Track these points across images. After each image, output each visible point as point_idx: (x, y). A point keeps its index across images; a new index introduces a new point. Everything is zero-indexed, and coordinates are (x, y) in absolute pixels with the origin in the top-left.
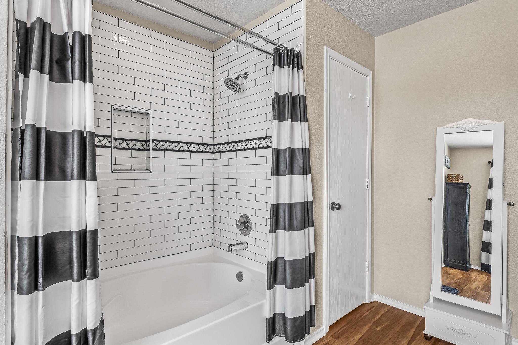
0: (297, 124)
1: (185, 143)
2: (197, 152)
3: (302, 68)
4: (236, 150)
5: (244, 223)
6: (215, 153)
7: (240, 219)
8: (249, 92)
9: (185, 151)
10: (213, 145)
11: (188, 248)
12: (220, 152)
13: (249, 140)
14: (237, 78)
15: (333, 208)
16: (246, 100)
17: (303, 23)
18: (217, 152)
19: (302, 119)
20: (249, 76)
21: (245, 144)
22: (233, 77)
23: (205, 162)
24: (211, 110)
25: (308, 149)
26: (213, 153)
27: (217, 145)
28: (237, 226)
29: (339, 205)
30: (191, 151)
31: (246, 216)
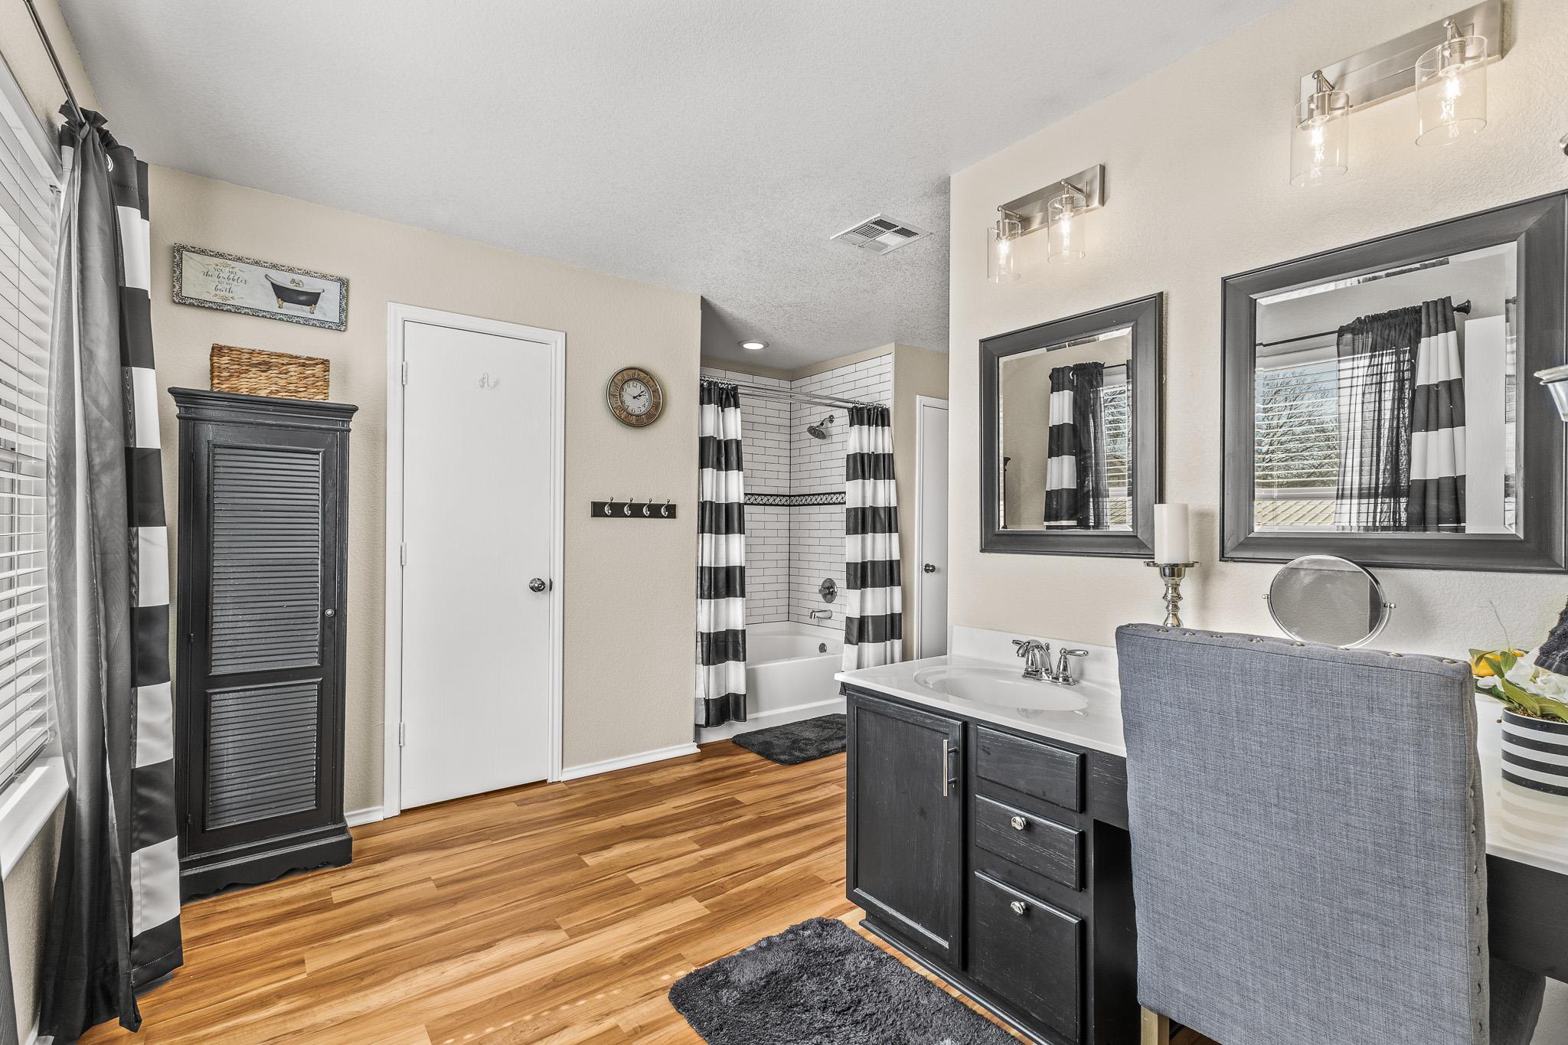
0: (880, 483)
1: (759, 495)
2: (771, 505)
3: (889, 426)
4: (819, 504)
5: (828, 588)
6: (792, 506)
7: (823, 583)
8: (835, 439)
9: (759, 504)
10: (790, 496)
11: (760, 619)
12: (799, 505)
13: (835, 493)
14: (822, 424)
15: (927, 571)
16: (832, 447)
17: (891, 376)
18: (795, 505)
19: (886, 477)
20: (835, 420)
21: (830, 497)
22: (815, 425)
23: (781, 518)
24: (787, 453)
25: (896, 507)
26: (789, 505)
27: (794, 496)
28: (820, 591)
29: (933, 566)
30: (765, 505)
31: (830, 580)
